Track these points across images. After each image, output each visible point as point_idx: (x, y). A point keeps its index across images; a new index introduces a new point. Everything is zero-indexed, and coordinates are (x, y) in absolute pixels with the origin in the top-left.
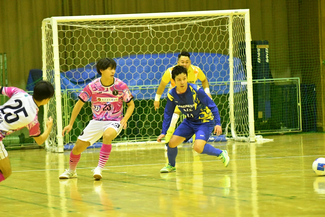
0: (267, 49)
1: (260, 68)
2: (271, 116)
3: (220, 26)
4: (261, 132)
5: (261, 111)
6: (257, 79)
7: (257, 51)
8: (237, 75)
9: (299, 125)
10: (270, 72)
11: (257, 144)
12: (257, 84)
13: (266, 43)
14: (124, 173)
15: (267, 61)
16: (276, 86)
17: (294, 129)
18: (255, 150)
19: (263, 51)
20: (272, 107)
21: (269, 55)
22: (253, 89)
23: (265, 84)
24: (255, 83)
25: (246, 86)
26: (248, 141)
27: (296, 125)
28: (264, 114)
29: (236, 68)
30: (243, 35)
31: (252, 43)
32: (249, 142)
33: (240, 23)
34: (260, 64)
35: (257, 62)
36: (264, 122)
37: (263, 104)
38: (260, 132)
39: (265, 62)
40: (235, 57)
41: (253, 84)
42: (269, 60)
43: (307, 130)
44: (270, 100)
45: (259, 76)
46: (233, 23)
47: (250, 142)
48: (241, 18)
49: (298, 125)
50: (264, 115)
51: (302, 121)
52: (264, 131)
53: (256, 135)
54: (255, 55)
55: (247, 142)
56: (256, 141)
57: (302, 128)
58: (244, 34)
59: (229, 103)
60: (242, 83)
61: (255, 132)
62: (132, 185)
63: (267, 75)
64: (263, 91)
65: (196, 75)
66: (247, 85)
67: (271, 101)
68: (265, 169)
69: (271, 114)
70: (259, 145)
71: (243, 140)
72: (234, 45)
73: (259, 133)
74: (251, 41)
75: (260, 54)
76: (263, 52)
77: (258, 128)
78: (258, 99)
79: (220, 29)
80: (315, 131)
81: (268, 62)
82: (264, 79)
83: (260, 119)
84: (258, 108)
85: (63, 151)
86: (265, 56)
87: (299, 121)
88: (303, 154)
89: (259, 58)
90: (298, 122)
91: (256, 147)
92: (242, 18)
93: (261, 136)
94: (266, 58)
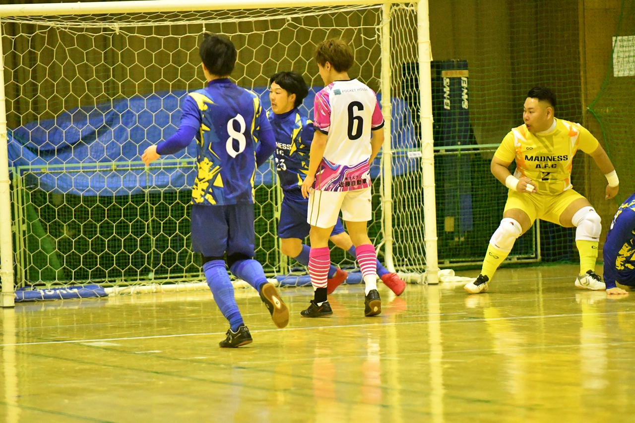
0: (466, 79)
1: (450, 121)
2: (472, 226)
3: (361, 27)
4: (451, 262)
5: (452, 216)
6: (442, 145)
7: (443, 84)
8: (399, 135)
9: (534, 246)
10: (472, 131)
11: (444, 289)
12: (441, 156)
13: (463, 66)
14: (155, 353)
15: (465, 105)
16: (483, 161)
17: (523, 256)
18: (438, 301)
19: (455, 83)
20: (476, 208)
21: (469, 92)
22: (435, 167)
23: (459, 155)
24: (439, 153)
25: (420, 161)
26: (423, 283)
27: (527, 247)
28: (458, 221)
29: (396, 120)
30: (414, 47)
31: (433, 65)
32: (427, 284)
33: (406, 21)
34: (449, 113)
35: (443, 107)
36: (456, 239)
37: (456, 200)
38: (448, 262)
39: (461, 107)
40: (395, 96)
41: (435, 157)
42: (468, 103)
43: (552, 258)
44: (471, 193)
45: (448, 138)
46: (391, 22)
47: (429, 284)
48: (409, 9)
49: (531, 247)
50: (458, 225)
51: (541, 238)
52: (458, 260)
53: (441, 268)
54: (438, 91)
55: (421, 284)
56: (440, 282)
57: (542, 255)
58: (416, 46)
59: (380, 199)
60: (409, 153)
61: (439, 263)
62: (176, 379)
63: (465, 137)
64: (456, 172)
65: (573, 140)
66: (421, 158)
67: (472, 195)
68: (467, 344)
69: (472, 222)
70: (448, 292)
71: (411, 280)
72: (394, 70)
73: (447, 264)
74: (432, 62)
75: (450, 91)
76: (456, 86)
77: (445, 254)
78: (444, 190)
79: (362, 35)
80: (569, 260)
81: (467, 108)
82: (458, 145)
83: (449, 232)
84: (445, 210)
85: (13, 304)
86: (461, 95)
87: (534, 239)
88: (542, 311)
89: (448, 98)
90: (531, 240)
91: (441, 295)
92: (413, 11)
93: (451, 271)
94: (463, 100)
